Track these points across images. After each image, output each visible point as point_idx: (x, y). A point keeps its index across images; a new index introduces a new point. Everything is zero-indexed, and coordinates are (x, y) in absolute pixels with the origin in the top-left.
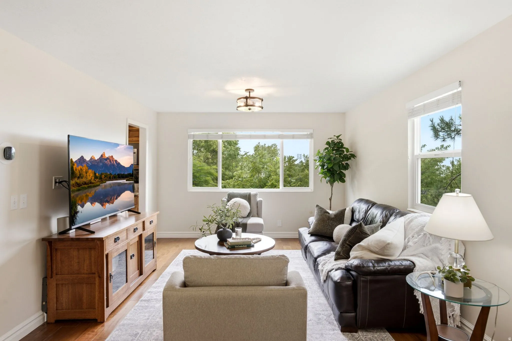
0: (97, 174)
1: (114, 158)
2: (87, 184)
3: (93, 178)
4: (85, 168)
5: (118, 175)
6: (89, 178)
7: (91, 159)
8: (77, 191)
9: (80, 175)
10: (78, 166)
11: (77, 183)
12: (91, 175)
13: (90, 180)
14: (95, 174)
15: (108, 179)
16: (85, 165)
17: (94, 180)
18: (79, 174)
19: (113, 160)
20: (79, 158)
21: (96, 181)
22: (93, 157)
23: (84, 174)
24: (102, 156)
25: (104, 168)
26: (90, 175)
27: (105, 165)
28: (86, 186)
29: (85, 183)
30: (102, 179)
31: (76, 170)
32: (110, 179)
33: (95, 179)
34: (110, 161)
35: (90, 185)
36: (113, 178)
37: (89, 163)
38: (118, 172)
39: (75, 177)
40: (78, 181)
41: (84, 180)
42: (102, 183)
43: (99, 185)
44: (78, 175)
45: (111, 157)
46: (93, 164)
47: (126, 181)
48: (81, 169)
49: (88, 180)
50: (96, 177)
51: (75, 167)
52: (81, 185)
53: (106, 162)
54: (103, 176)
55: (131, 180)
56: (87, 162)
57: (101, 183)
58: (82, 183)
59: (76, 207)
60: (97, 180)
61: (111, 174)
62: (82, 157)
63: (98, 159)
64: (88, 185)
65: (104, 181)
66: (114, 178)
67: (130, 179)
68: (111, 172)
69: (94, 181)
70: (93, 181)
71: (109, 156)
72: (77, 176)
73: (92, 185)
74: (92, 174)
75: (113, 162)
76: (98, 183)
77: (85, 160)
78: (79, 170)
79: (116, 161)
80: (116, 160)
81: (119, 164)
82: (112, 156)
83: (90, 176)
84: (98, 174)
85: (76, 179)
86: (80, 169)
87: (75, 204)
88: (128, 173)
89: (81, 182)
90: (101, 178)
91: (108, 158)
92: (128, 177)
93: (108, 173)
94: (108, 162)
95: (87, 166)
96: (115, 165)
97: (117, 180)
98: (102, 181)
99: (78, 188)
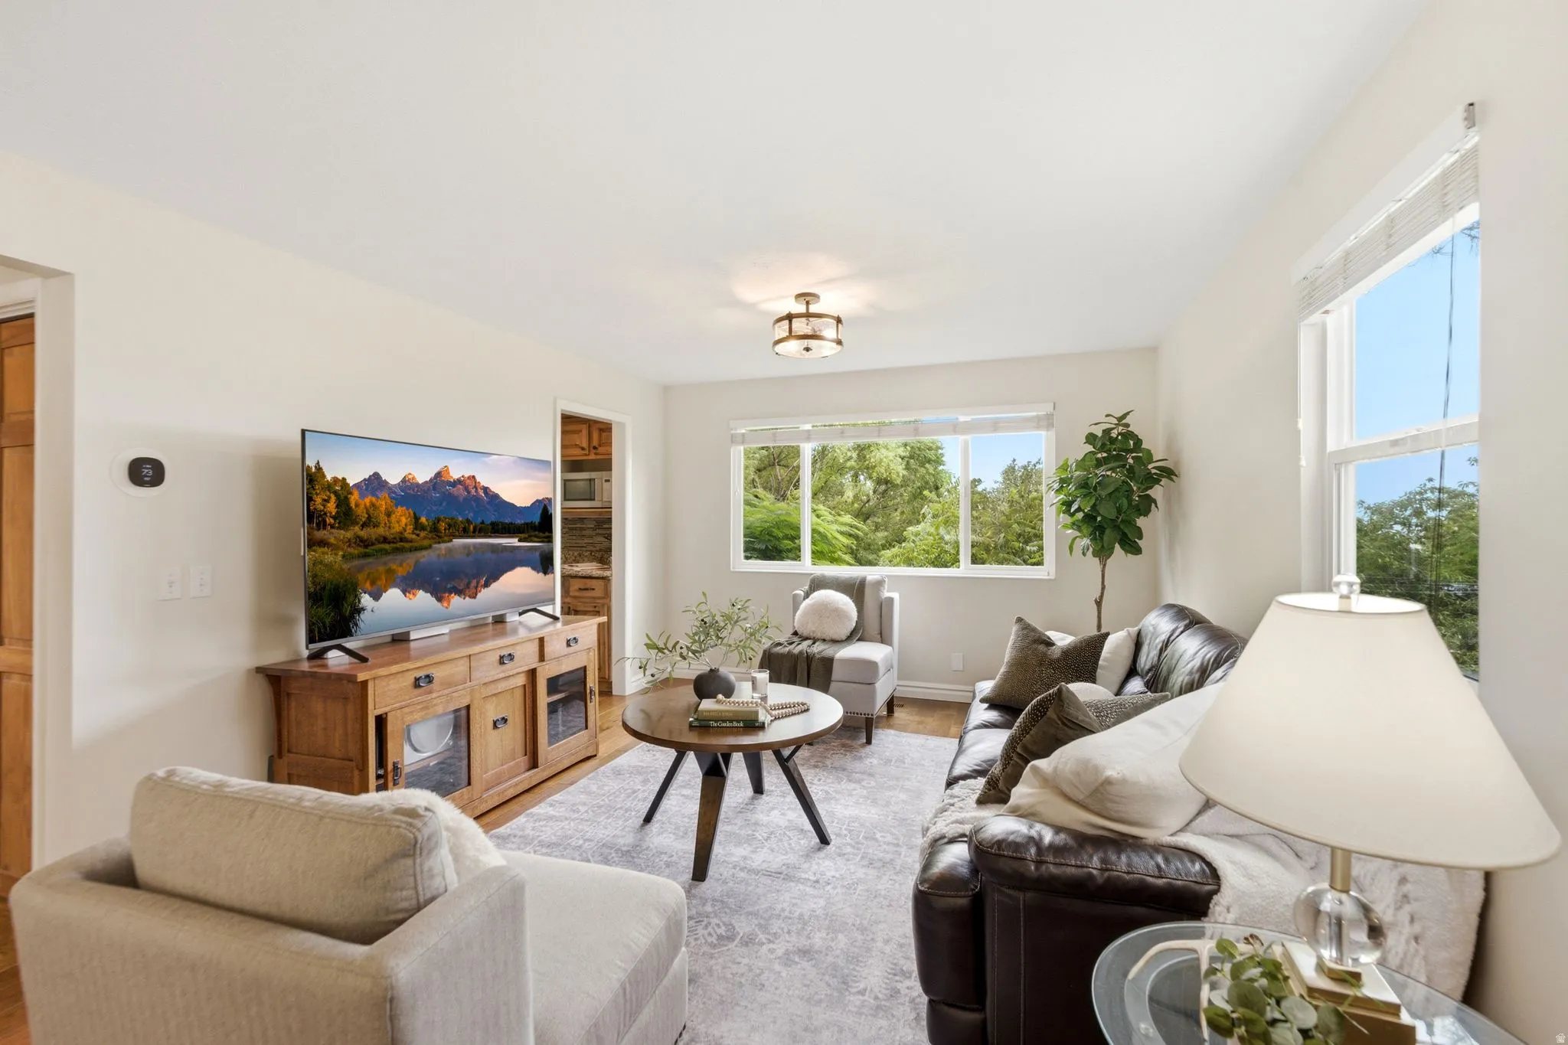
0: (423, 520)
1: (478, 481)
2: (389, 543)
3: (409, 527)
4: (383, 504)
5: (493, 524)
6: (397, 528)
7: (404, 481)
8: (359, 557)
9: (369, 518)
10: (362, 496)
11: (359, 537)
12: (404, 520)
13: (401, 533)
14: (417, 519)
15: (457, 534)
16: (384, 494)
17: (413, 533)
18: (366, 516)
19: (475, 487)
20: (367, 477)
21: (418, 535)
22: (410, 477)
23: (383, 518)
24: (438, 475)
25: (444, 504)
26: (401, 520)
27: (450, 499)
28: (387, 546)
29: (385, 540)
30: (436, 533)
31: (357, 505)
32: (465, 533)
33: (418, 532)
34: (466, 488)
35: (399, 545)
36: (474, 532)
37: (398, 491)
38: (491, 517)
39: (355, 523)
40: (363, 534)
41: (381, 531)
42: (439, 543)
43: (430, 547)
44: (364, 520)
45: (469, 478)
46: (409, 493)
47: (519, 541)
48: (373, 505)
49: (393, 531)
50: (418, 526)
51: (354, 498)
52: (373, 544)
53: (454, 491)
54: (442, 526)
55: (536, 539)
56: (390, 488)
57: (436, 543)
58: (376, 539)
59: (357, 597)
60: (423, 534)
61: (469, 522)
62: (376, 476)
63: (426, 482)
64: (395, 545)
65: (446, 538)
66: (479, 532)
67: (530, 536)
68: (471, 516)
69: (414, 536)
70: (408, 535)
71: (463, 476)
72: (361, 520)
73: (407, 545)
74: (407, 519)
75: (476, 491)
76: (426, 543)
77: (386, 482)
78: (365, 505)
79: (486, 489)
80: (486, 486)
81: (496, 496)
82: (474, 477)
83: (398, 522)
84: (427, 520)
85: (357, 528)
86: (368, 504)
87: (355, 590)
88: (527, 521)
89: (374, 537)
90: (435, 529)
91: (459, 482)
92: (523, 532)
93: (460, 519)
94: (459, 491)
95: (392, 498)
96: (482, 500)
97: (490, 537)
98: (440, 537)
99: (362, 550)
